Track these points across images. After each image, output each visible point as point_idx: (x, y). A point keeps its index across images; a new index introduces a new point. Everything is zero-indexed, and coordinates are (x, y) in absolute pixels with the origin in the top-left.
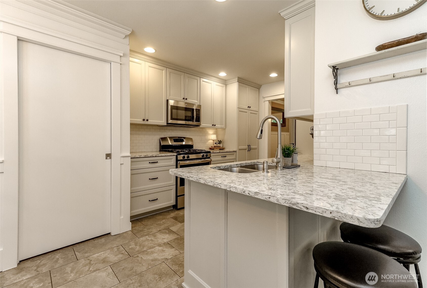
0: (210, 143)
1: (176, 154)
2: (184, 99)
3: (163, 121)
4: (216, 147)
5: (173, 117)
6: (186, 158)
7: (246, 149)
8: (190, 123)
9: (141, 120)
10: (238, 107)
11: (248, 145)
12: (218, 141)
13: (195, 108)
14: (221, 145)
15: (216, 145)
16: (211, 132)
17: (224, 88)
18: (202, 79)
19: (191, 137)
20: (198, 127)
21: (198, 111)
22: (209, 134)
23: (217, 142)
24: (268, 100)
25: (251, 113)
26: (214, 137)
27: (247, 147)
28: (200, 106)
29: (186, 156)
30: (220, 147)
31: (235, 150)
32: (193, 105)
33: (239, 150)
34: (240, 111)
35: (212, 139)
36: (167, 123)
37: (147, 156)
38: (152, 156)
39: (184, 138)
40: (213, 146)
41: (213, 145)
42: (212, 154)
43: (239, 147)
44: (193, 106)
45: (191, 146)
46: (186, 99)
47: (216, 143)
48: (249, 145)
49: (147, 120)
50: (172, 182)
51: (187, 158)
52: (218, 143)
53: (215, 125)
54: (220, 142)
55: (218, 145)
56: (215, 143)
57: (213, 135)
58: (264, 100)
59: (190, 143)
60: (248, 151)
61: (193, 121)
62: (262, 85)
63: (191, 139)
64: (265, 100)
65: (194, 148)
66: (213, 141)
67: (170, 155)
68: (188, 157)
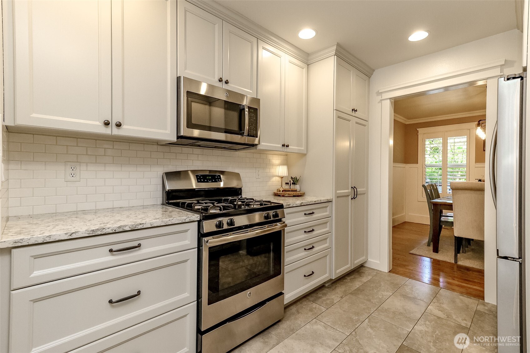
0: (275, 184)
1: (197, 217)
2: (220, 80)
3: (168, 132)
4: (289, 191)
5: (193, 122)
6: (225, 227)
7: (348, 196)
8: (237, 138)
9: (97, 123)
10: (336, 107)
11: (352, 187)
12: (292, 178)
13: (245, 102)
14: (297, 187)
15: (287, 187)
16: (276, 160)
17: (305, 70)
18: (261, 44)
19: (236, 171)
20: (252, 150)
21: (254, 111)
22: (273, 165)
23: (290, 181)
24: (390, 99)
25: (357, 123)
26: (282, 171)
27: (350, 190)
28: (256, 101)
29: (225, 220)
30: (296, 191)
31: (329, 197)
32: (242, 96)
33: (338, 197)
34: (339, 117)
35: (280, 175)
36: (179, 137)
37: (99, 233)
38: (121, 230)
39: (223, 172)
40: (281, 189)
41: (282, 186)
42: (286, 211)
43: (338, 192)
44: (243, 100)
45: (237, 192)
46: (227, 82)
47: (288, 183)
48: (354, 187)
49: (119, 125)
50: (186, 295)
51: (228, 224)
52: (293, 184)
53: (288, 146)
54: (295, 181)
55: (293, 187)
56: (286, 183)
57: (280, 166)
58: (379, 98)
59: (234, 184)
60: (352, 199)
61: (242, 134)
62: (374, 70)
63: (237, 176)
64: (383, 99)
65: (244, 196)
66: (279, 179)
67: (180, 222)
68: (231, 223)
